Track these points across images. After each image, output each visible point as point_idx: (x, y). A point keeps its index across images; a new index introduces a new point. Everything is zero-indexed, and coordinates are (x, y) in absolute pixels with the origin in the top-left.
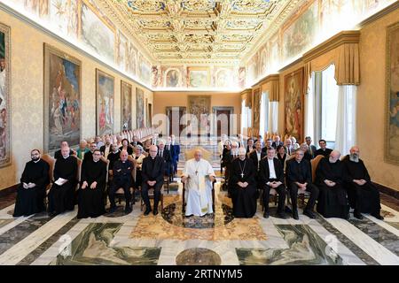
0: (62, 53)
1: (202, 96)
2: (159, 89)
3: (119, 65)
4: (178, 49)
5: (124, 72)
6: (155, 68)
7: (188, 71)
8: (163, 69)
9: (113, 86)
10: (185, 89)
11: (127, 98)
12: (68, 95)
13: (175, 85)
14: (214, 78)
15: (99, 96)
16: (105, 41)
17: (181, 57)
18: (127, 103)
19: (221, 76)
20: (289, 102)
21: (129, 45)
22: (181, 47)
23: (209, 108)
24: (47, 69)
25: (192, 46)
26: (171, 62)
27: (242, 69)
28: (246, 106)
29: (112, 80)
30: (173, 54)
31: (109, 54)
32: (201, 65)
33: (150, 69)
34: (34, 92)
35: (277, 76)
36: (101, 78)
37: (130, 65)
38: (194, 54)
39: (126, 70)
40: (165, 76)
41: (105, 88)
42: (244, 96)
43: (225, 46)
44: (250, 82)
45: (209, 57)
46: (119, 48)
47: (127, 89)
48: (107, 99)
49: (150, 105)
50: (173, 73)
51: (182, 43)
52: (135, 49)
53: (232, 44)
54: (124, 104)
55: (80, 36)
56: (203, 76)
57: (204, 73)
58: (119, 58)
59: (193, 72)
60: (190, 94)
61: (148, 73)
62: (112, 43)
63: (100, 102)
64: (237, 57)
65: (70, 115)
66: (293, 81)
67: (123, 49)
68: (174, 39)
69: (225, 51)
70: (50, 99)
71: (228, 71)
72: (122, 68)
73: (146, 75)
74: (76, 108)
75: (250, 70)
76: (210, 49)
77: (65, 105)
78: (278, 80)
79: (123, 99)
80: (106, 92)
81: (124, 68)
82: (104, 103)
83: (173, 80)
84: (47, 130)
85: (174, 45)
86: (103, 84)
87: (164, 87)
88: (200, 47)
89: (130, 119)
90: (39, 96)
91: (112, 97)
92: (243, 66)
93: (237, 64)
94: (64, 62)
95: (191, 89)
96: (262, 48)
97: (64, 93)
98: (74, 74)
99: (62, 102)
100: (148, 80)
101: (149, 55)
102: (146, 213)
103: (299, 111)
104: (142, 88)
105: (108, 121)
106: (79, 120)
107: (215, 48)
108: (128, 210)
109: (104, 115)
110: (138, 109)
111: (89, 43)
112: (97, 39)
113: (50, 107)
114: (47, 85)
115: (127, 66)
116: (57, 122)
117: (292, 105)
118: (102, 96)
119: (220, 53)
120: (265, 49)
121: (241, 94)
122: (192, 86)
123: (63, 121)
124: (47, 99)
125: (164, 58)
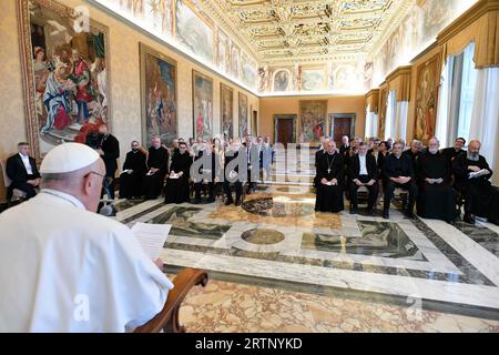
0: (157, 53)
1: (317, 101)
2: (265, 94)
3: (218, 65)
4: (286, 44)
5: (223, 73)
6: (261, 70)
7: (300, 72)
8: (271, 70)
9: (211, 88)
10: (296, 93)
11: (227, 102)
12: (164, 96)
13: (283, 89)
14: (332, 78)
15: (196, 99)
16: (202, 39)
17: (291, 54)
18: (228, 109)
19: (341, 74)
20: (420, 100)
21: (230, 43)
22: (290, 41)
23: (324, 115)
24: (143, 69)
25: (304, 39)
26: (279, 61)
27: (369, 65)
28: (371, 111)
29: (210, 82)
30: (282, 51)
31: (207, 54)
32: (316, 62)
33: (255, 71)
34: (132, 92)
35: (409, 68)
36: (199, 80)
37: (231, 67)
38: (307, 49)
39: (227, 71)
40: (273, 79)
41: (202, 91)
42: (370, 99)
43: (345, 36)
44: (378, 80)
45: (326, 51)
46: (217, 46)
47: (227, 93)
48: (204, 102)
49: (255, 112)
50: (282, 75)
51: (290, 37)
52: (237, 47)
53: (355, 32)
54: (225, 110)
55: (175, 34)
56: (318, 76)
57: (321, 72)
58: (218, 59)
59: (307, 72)
60: (301, 98)
61: (253, 75)
62: (211, 41)
63: (197, 105)
64: (363, 49)
65: (167, 116)
66: (427, 72)
67: (222, 48)
68: (281, 32)
69: (345, 42)
70: (147, 99)
71: (350, 69)
72: (221, 69)
73: (250, 78)
74: (173, 110)
75: (379, 65)
76: (326, 41)
77: (161, 106)
78: (410, 73)
79: (223, 104)
80: (204, 95)
81: (224, 69)
82: (201, 106)
83: (282, 83)
84: (145, 129)
85: (282, 39)
86: (200, 86)
87: (271, 92)
88: (313, 40)
89: (231, 126)
90: (137, 96)
91: (210, 100)
92: (370, 61)
93: (362, 58)
94: (160, 62)
95: (303, 92)
96: (394, 33)
97: (160, 93)
98: (169, 74)
99: (158, 102)
100: (253, 83)
101: (253, 54)
102: (227, 204)
103: (431, 110)
104: (246, 93)
105: (206, 127)
106: (176, 123)
107: (333, 39)
108: (211, 200)
109: (202, 120)
110: (240, 116)
111: (184, 41)
112: (193, 37)
113: (147, 107)
114: (144, 86)
115: (227, 66)
116: (154, 122)
117: (424, 104)
118: (200, 99)
119: (340, 46)
120: (397, 36)
121: (367, 96)
122: (305, 89)
123: (160, 122)
124: (144, 99)
125: (272, 56)
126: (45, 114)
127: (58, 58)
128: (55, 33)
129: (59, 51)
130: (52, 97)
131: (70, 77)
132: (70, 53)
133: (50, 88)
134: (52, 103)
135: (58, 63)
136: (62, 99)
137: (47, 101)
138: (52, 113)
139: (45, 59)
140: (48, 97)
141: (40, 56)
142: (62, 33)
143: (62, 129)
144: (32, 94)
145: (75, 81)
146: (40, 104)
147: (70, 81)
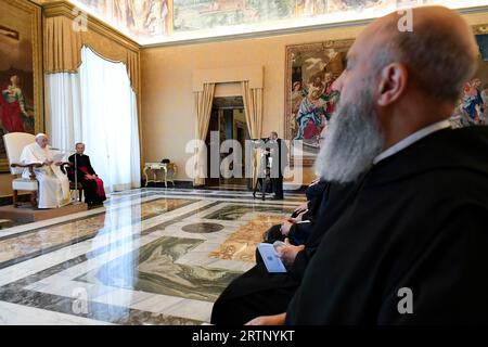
126: (297, 128)
127: (311, 85)
128: (311, 66)
129: (313, 80)
130: (303, 115)
131: (322, 97)
132: (322, 78)
133: (303, 108)
134: (303, 120)
135: (312, 89)
136: (313, 115)
137: (300, 119)
138: (302, 127)
139: (300, 89)
140: (299, 115)
141: (297, 88)
142: (317, 64)
143: (310, 138)
144: (288, 115)
145: (326, 98)
146: (293, 122)
147: (321, 100)
